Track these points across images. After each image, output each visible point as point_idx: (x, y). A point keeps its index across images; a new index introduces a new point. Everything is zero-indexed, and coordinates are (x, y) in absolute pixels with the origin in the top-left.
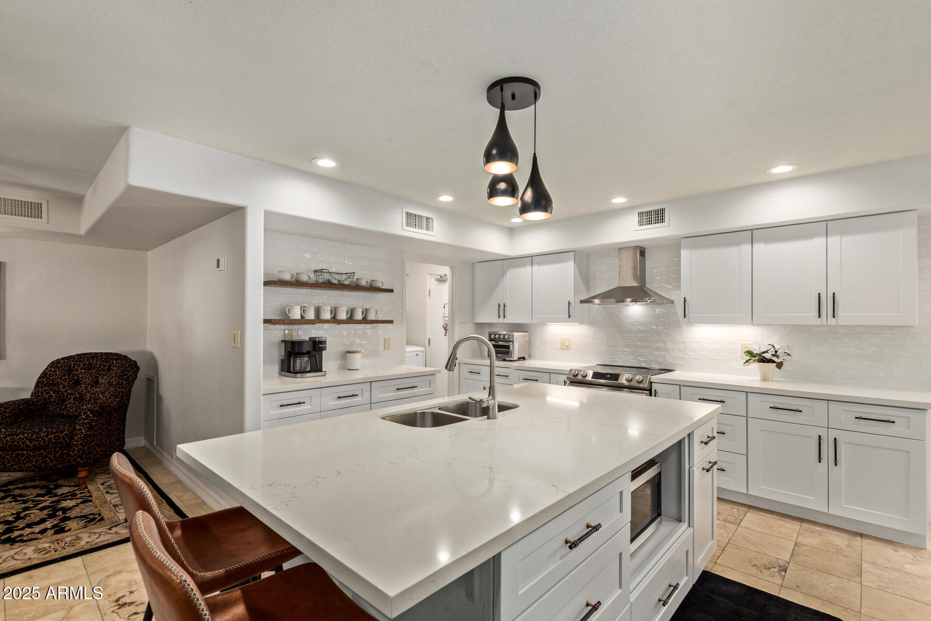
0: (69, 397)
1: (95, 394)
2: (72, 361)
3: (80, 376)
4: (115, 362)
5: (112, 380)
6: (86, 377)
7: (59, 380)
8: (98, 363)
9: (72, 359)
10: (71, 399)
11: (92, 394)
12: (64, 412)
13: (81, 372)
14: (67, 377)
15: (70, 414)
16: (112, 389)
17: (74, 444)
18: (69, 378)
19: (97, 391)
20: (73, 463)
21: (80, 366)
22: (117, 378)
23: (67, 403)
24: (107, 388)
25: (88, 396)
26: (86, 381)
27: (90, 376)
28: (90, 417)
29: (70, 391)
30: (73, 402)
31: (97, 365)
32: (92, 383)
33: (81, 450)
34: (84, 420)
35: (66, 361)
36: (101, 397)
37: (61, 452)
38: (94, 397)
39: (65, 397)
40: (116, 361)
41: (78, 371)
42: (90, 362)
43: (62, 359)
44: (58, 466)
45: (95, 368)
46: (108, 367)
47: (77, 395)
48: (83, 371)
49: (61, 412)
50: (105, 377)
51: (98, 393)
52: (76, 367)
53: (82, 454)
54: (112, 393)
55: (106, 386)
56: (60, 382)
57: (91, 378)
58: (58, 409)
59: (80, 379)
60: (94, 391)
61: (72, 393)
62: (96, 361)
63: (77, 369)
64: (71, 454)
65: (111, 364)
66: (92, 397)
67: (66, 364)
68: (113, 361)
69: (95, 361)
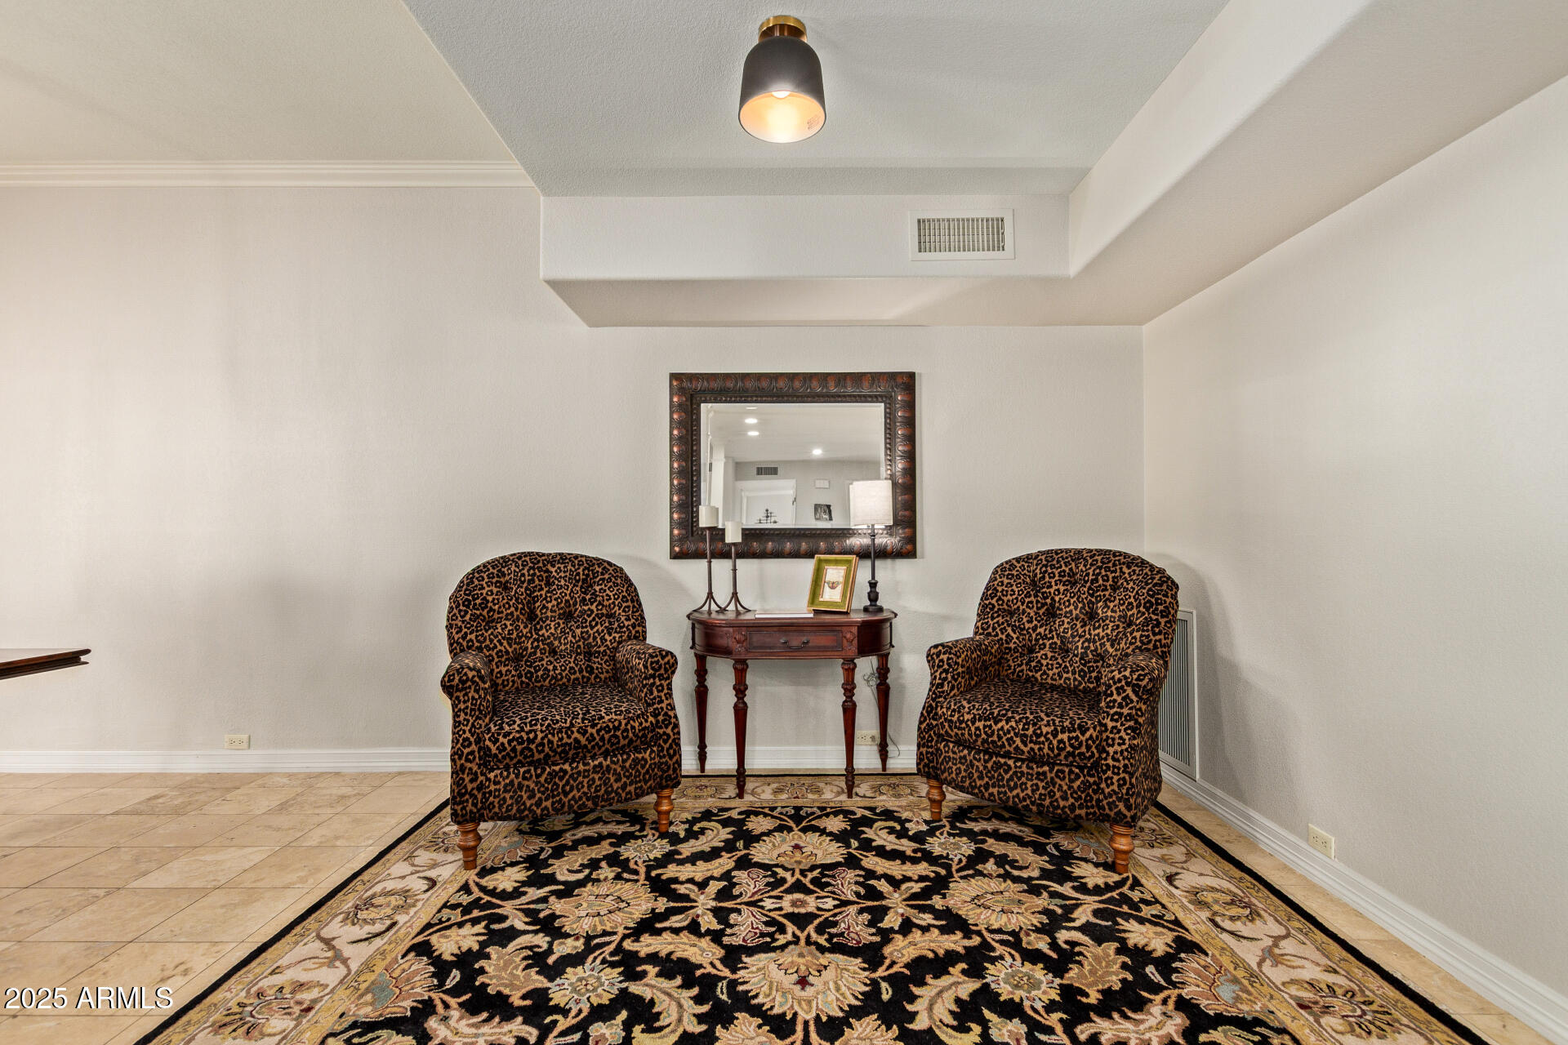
0: (1041, 642)
1: (1094, 642)
2: (1037, 565)
3: (1057, 599)
4: (1127, 571)
5: (1129, 613)
6: (1068, 601)
7: (1019, 603)
8: (1091, 571)
9: (1035, 562)
10: (1045, 647)
11: (1088, 640)
12: (1038, 675)
13: (1058, 590)
14: (1032, 598)
15: (1049, 681)
16: (1138, 635)
17: (1108, 765)
18: (1038, 602)
19: (1098, 635)
20: (1107, 811)
21: (1054, 576)
22: (1142, 609)
23: (1039, 655)
24: (1121, 629)
25: (1080, 644)
26: (1071, 611)
27: (1078, 599)
28: (1132, 701)
29: (1041, 630)
30: (1050, 655)
31: (1088, 575)
32: (1082, 616)
33: (1125, 784)
34: (1121, 706)
35: (1026, 565)
36: (1111, 650)
37: (1082, 778)
38: (1093, 648)
39: (1033, 642)
40: (1129, 567)
41: (1051, 587)
42: (1071, 569)
43: (1018, 560)
44: (1078, 812)
45: (1086, 582)
46: (1113, 581)
47: (1055, 640)
48: (1062, 588)
49: (1031, 674)
50: (1112, 605)
51: (1100, 640)
52: (1047, 579)
53: (1127, 794)
54: (1138, 644)
55: (1118, 626)
56: (1021, 608)
57: (1080, 605)
58: (1024, 667)
59: (1057, 605)
60: (1090, 634)
61: (1046, 635)
62: (1085, 566)
63: (1050, 583)
64: (1103, 790)
65: (1118, 574)
66: (1089, 647)
67: (1025, 571)
68: (1121, 569)
69: (1081, 567)
